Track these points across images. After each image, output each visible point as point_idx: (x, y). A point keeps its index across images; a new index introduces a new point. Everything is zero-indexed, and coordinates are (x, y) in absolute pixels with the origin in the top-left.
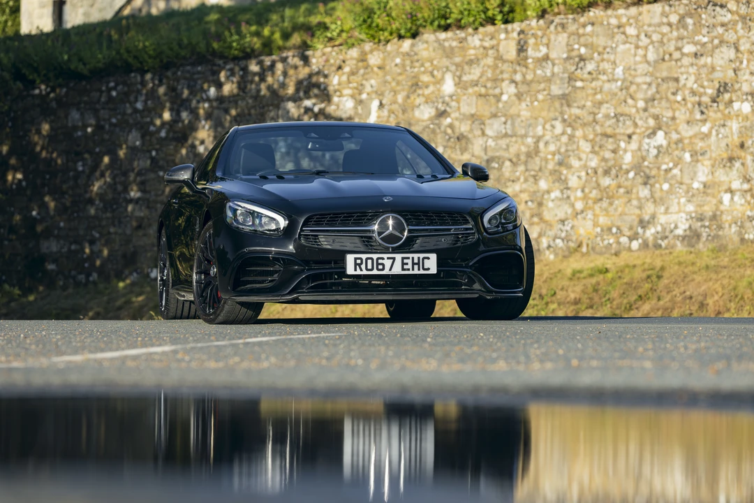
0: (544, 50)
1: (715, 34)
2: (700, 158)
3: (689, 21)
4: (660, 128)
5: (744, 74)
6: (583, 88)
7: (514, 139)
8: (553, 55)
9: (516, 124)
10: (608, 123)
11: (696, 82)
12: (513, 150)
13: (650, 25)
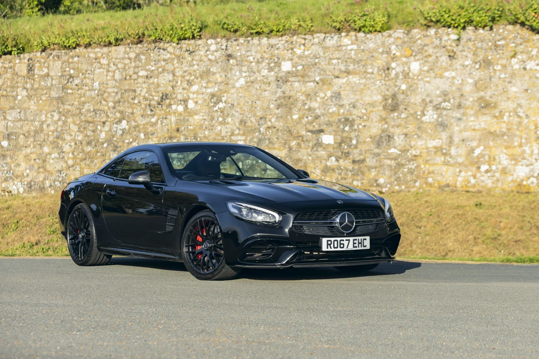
0: (46, 71)
1: (159, 65)
2: (150, 136)
3: (143, 57)
4: (124, 119)
5: (179, 89)
6: (72, 93)
7: (26, 122)
8: (52, 74)
9: (28, 114)
10: (89, 115)
11: (147, 93)
12: (25, 129)
13: (116, 59)
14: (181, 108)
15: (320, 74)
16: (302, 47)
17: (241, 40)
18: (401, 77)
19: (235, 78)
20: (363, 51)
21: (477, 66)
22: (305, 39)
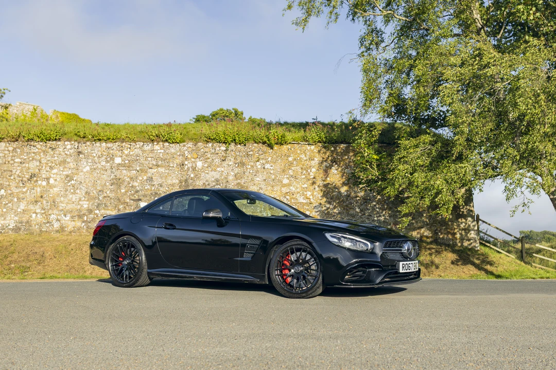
1: (30, 156)
2: (21, 200)
3: (18, 150)
4: (2, 189)
5: (43, 171)
11: (20, 173)
14: (44, 183)
15: (140, 166)
16: (129, 150)
17: (88, 143)
18: (191, 170)
19: (83, 166)
20: (168, 153)
21: (237, 166)
22: (131, 145)
